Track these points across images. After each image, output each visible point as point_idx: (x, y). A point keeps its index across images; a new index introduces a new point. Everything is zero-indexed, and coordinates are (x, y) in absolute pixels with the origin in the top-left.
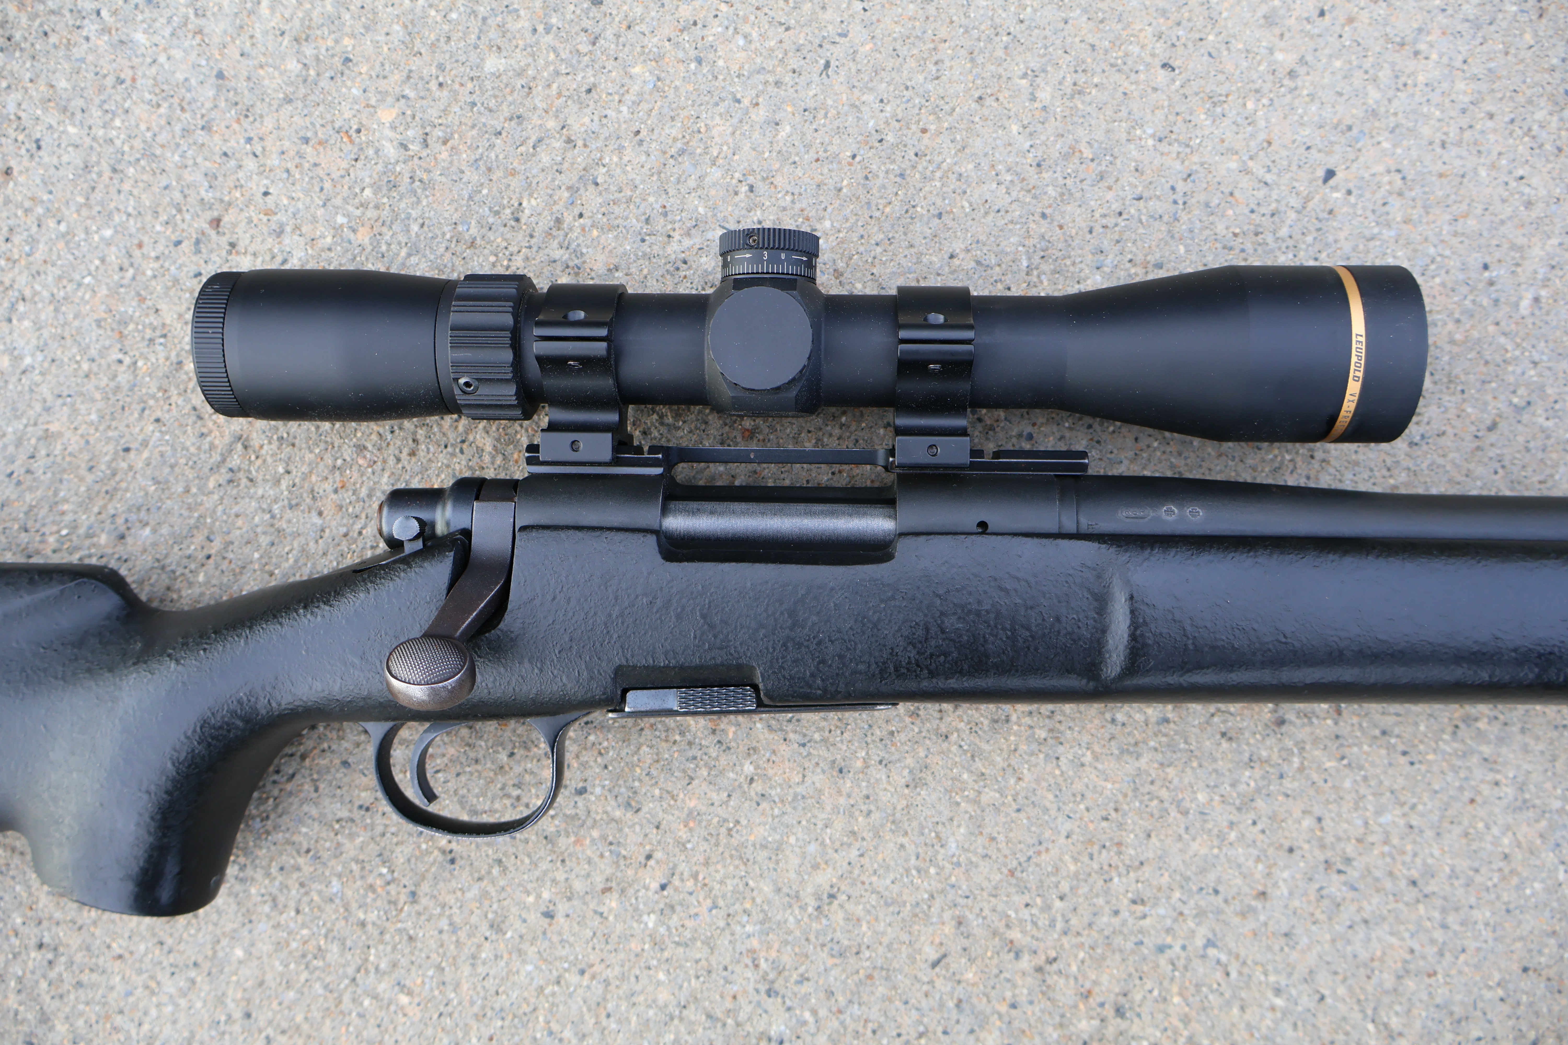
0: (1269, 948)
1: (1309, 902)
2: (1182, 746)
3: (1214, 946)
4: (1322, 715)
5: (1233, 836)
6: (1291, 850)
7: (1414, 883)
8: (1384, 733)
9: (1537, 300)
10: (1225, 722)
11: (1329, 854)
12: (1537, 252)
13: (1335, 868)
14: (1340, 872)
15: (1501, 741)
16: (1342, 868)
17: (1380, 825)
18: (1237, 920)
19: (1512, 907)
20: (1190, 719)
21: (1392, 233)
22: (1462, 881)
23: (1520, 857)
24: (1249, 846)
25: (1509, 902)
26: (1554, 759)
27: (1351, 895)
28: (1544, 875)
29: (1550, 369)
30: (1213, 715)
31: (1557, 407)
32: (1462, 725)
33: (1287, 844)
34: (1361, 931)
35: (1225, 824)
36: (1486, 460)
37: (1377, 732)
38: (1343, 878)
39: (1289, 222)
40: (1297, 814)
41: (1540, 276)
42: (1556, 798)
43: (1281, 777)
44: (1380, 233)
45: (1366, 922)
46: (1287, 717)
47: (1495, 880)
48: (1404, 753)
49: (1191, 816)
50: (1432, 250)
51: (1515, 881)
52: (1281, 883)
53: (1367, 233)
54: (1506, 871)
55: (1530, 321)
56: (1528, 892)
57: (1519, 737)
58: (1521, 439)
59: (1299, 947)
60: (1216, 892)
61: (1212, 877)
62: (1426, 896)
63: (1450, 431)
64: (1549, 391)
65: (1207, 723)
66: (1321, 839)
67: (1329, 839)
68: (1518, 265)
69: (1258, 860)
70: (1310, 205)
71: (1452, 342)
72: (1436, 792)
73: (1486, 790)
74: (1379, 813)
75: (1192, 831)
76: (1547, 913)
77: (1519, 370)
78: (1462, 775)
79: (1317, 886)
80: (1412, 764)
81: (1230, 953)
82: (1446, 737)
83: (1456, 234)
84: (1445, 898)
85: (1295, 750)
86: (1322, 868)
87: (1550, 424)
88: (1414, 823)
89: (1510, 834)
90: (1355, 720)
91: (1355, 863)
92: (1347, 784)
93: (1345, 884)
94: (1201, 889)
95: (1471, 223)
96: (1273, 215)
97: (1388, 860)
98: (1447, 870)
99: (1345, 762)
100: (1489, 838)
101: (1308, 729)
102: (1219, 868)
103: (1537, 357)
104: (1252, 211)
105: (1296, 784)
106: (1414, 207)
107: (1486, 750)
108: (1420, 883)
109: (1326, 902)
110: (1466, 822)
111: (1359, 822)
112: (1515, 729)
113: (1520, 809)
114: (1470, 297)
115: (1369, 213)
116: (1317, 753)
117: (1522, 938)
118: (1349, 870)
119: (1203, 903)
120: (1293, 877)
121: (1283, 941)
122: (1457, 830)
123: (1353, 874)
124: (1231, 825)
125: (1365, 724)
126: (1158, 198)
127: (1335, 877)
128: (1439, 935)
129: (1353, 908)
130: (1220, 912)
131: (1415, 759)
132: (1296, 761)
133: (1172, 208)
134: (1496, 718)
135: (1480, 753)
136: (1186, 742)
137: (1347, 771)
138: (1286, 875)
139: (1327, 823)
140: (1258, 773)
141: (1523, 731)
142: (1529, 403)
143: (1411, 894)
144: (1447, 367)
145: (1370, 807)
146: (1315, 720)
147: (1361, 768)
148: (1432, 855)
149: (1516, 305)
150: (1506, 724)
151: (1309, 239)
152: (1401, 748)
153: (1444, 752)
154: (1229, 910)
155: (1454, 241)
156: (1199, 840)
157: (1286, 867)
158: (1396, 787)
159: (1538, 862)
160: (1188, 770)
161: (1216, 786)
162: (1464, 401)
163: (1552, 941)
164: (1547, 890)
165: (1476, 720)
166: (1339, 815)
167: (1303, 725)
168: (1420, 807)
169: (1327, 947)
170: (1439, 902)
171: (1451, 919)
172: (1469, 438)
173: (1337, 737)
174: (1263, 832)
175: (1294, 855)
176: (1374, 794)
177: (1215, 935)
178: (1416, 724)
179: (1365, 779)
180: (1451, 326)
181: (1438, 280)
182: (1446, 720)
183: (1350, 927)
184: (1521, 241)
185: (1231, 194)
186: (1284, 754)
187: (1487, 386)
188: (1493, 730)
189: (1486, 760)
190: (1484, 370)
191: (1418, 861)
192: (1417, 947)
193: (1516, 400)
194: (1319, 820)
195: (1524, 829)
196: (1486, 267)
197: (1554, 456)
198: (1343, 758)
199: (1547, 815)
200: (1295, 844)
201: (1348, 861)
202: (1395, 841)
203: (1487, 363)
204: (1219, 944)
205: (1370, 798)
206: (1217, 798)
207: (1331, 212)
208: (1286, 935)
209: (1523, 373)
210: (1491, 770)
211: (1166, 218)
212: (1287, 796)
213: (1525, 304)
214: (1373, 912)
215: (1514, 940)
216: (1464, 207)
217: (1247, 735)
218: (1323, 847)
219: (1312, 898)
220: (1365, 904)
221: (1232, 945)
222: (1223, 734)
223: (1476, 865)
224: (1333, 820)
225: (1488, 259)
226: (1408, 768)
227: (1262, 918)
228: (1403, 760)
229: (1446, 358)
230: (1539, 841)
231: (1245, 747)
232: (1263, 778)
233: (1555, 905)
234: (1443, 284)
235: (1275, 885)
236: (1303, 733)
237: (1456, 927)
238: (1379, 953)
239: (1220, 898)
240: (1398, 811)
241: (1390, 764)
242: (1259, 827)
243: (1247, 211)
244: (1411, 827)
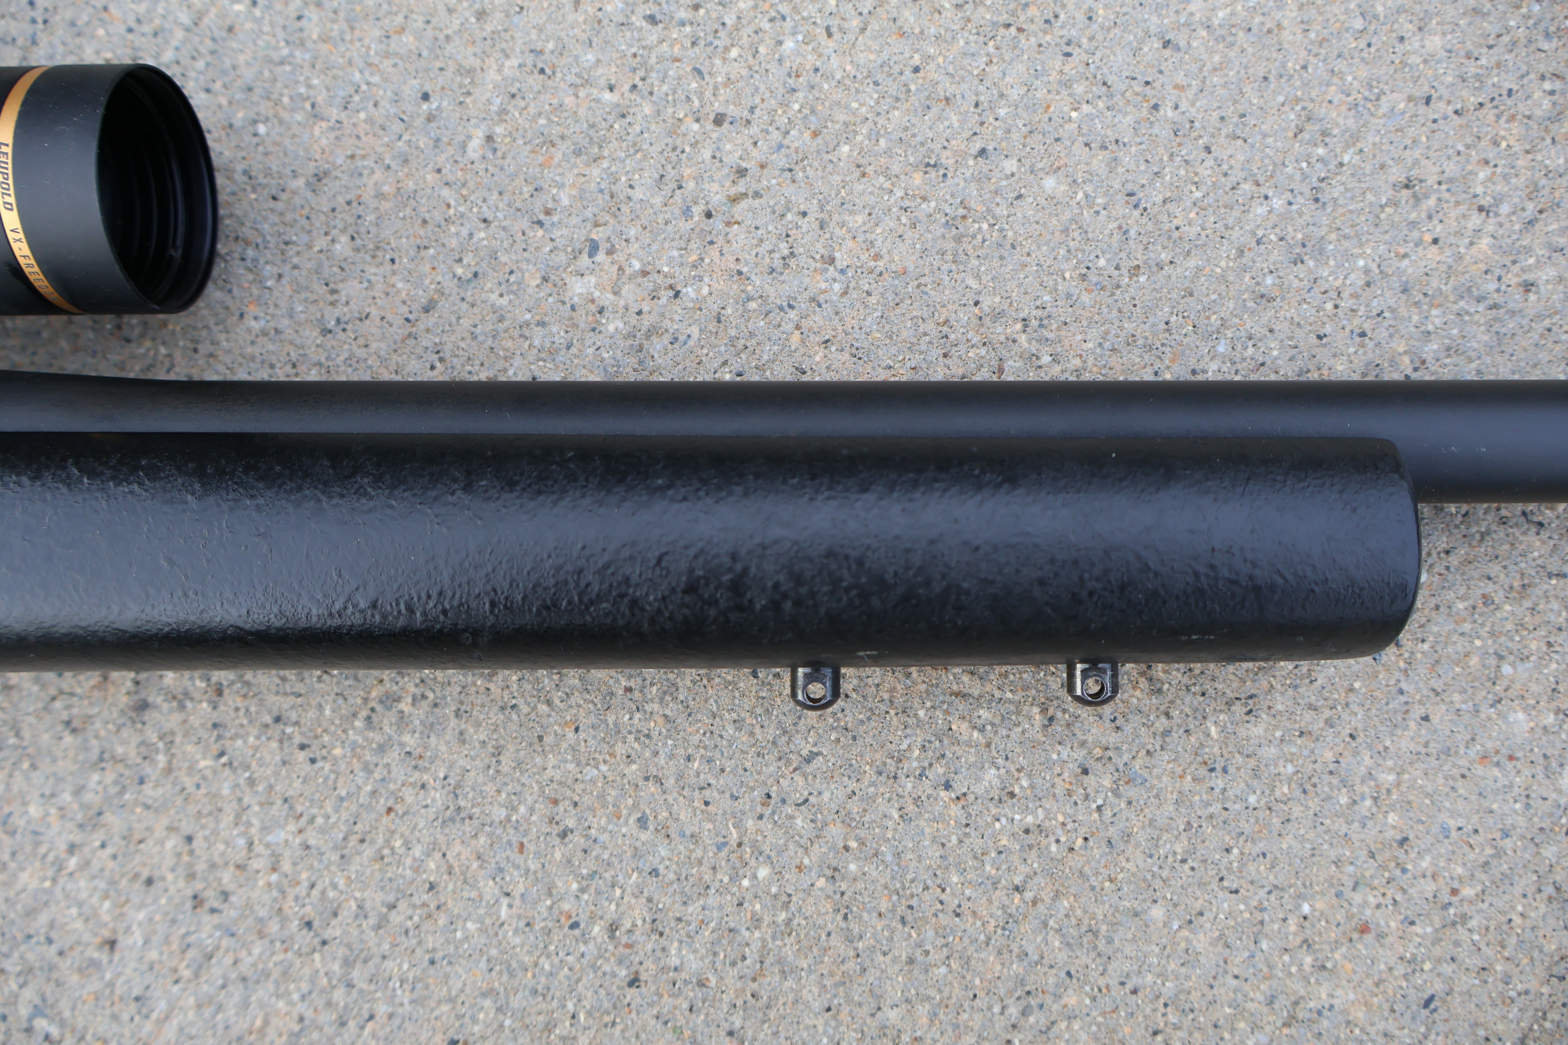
0: (115, 1017)
1: (171, 953)
2: (12, 741)
3: (44, 1015)
4: (197, 696)
5: (73, 862)
6: (149, 882)
7: (309, 925)
8: (278, 719)
9: (489, 138)
10: (68, 707)
11: (198, 886)
12: (492, 75)
13: (207, 905)
14: (213, 911)
15: (430, 728)
16: (216, 905)
17: (267, 845)
18: (75, 978)
19: (438, 956)
20: (23, 705)
21: (307, 56)
22: (372, 921)
23: (450, 887)
24: (94, 877)
25: (434, 950)
26: (498, 752)
27: (226, 942)
28: (482, 911)
29: (504, 229)
30: (54, 699)
31: (512, 278)
32: (379, 708)
33: (145, 874)
34: (237, 992)
35: (63, 847)
36: (419, 350)
37: (268, 719)
38: (216, 919)
39: (175, 43)
40: (160, 832)
41: (494, 108)
42: (501, 806)
43: (142, 782)
44: (291, 55)
45: (244, 979)
46: (151, 699)
47: (416, 919)
48: (302, 747)
49: (18, 837)
50: (357, 76)
51: (442, 920)
52: (134, 928)
53: (275, 56)
54: (433, 906)
55: (480, 167)
56: (459, 934)
57: (453, 722)
58: (465, 323)
59: (154, 1016)
60: (50, 941)
61: (43, 919)
62: (324, 943)
63: (375, 313)
64: (504, 258)
65: (46, 708)
66: (190, 865)
67: (201, 867)
68: (469, 93)
69: (106, 897)
70: (206, 21)
71: (380, 196)
72: (342, 799)
73: (409, 795)
74: (265, 829)
75: (20, 857)
76: (483, 965)
77: (465, 232)
78: (377, 776)
79: (183, 931)
80: (313, 761)
81: (62, 1024)
82: (358, 724)
83: (387, 55)
84: (349, 946)
85: (161, 745)
86: (189, 904)
87: (504, 301)
88: (312, 842)
89: (437, 855)
90: (239, 702)
91: (233, 899)
92: (226, 791)
93: (217, 927)
94: (29, 937)
95: (408, 39)
96: (156, 34)
97: (275, 893)
98: (353, 905)
99: (224, 760)
100: (408, 861)
101: (177, 717)
102: (54, 908)
103: (489, 215)
104: (130, 30)
105: (160, 791)
106: (334, 21)
107: (410, 741)
108: (316, 924)
109: (191, 954)
110: (380, 841)
111: (241, 842)
112: (449, 711)
113: (452, 820)
114: (406, 137)
115: (279, 31)
116: (189, 748)
117: (452, 1000)
118: (225, 907)
119: (30, 956)
120: (151, 919)
121: (133, 1006)
122: (369, 851)
123: (230, 913)
124: (72, 848)
125: (253, 709)
126: (13, 16)
127: (207, 918)
128: (339, 995)
129: (229, 960)
130: (52, 968)
131: (318, 755)
132: (161, 759)
133: (29, 29)
134: (424, 697)
135: (402, 745)
136: (18, 735)
137: (227, 771)
138: (141, 916)
139: (198, 843)
140: (110, 777)
141: (457, 713)
142: (476, 275)
143: (305, 939)
144: (373, 230)
145: (255, 821)
146: (189, 704)
147: (248, 767)
148: (335, 887)
149: (464, 146)
150: (436, 705)
151: (200, 64)
152: (298, 739)
153: (354, 746)
154: (64, 965)
155: (386, 64)
156: (29, 870)
157: (142, 906)
158: (291, 793)
159: (474, 894)
160: (17, 773)
161: (53, 795)
162: (394, 273)
163: (487, 1003)
164: (483, 931)
165: (398, 700)
166: (216, 833)
167: (171, 711)
168: (320, 820)
169: (191, 1015)
170: (342, 952)
171: (357, 974)
172: (399, 321)
173: (215, 726)
174: (114, 857)
175: (153, 889)
176: (261, 804)
177: (44, 1000)
178: (320, 707)
179: (251, 782)
180: (378, 176)
181: (362, 115)
182: (359, 701)
183: (224, 987)
184: (471, 61)
185: (105, 9)
186: (143, 749)
187: (423, 253)
188: (418, 714)
189: (409, 753)
190: (422, 233)
191: (315, 893)
192: (309, 1014)
193: (459, 271)
194: (189, 839)
195: (457, 847)
196: (426, 97)
197: (509, 344)
198: (222, 754)
199: (487, 828)
200: (156, 874)
201: (225, 895)
202: (286, 866)
203: (425, 222)
204: (48, 1011)
205: (256, 808)
206: (53, 811)
207: (230, 29)
208: (137, 999)
209: (471, 235)
210: (416, 767)
211: (20, 42)
212: (147, 807)
213: (475, 144)
214: (254, 965)
215: (439, 1002)
216: (400, 19)
217: (98, 725)
218: (191, 876)
219: (175, 947)
220: (243, 954)
221: (67, 1014)
222: (68, 723)
223: (391, 898)
224: (206, 838)
225: (428, 88)
226: (308, 767)
227: (108, 976)
228: (302, 756)
229: (370, 218)
230: (475, 865)
231: (94, 743)
232: (115, 783)
233: (494, 952)
234: (370, 120)
235: (128, 930)
236: (173, 721)
237: (363, 985)
238: (258, 1023)
239: (53, 949)
240: (292, 827)
241: (284, 763)
242: (109, 851)
243: (122, 29)
244: (308, 847)
